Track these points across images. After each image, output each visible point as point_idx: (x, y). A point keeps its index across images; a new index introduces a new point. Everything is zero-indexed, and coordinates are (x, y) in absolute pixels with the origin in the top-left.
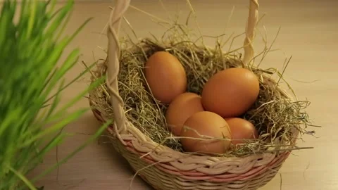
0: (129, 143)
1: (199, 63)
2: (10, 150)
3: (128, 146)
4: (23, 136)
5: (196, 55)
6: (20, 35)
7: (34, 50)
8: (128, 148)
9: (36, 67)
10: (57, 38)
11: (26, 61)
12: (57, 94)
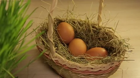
0: (57, 62)
1: (79, 26)
2: (4, 62)
3: (57, 63)
4: (9, 56)
5: (77, 23)
6: (8, 14)
7: (14, 21)
8: (57, 64)
9: (15, 27)
10: (24, 16)
11: (10, 25)
12: (24, 39)
